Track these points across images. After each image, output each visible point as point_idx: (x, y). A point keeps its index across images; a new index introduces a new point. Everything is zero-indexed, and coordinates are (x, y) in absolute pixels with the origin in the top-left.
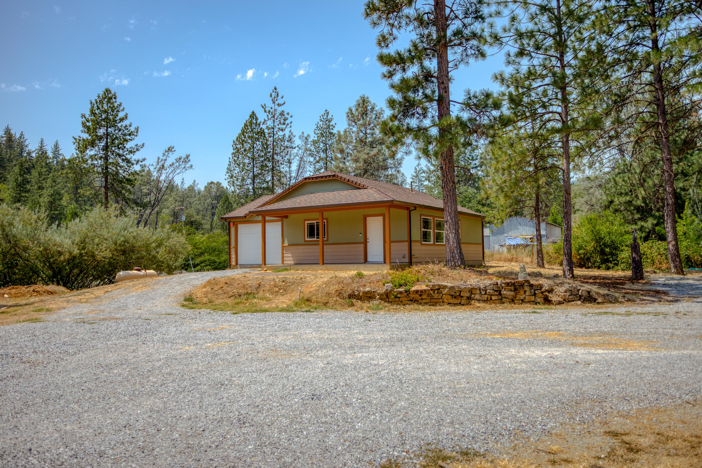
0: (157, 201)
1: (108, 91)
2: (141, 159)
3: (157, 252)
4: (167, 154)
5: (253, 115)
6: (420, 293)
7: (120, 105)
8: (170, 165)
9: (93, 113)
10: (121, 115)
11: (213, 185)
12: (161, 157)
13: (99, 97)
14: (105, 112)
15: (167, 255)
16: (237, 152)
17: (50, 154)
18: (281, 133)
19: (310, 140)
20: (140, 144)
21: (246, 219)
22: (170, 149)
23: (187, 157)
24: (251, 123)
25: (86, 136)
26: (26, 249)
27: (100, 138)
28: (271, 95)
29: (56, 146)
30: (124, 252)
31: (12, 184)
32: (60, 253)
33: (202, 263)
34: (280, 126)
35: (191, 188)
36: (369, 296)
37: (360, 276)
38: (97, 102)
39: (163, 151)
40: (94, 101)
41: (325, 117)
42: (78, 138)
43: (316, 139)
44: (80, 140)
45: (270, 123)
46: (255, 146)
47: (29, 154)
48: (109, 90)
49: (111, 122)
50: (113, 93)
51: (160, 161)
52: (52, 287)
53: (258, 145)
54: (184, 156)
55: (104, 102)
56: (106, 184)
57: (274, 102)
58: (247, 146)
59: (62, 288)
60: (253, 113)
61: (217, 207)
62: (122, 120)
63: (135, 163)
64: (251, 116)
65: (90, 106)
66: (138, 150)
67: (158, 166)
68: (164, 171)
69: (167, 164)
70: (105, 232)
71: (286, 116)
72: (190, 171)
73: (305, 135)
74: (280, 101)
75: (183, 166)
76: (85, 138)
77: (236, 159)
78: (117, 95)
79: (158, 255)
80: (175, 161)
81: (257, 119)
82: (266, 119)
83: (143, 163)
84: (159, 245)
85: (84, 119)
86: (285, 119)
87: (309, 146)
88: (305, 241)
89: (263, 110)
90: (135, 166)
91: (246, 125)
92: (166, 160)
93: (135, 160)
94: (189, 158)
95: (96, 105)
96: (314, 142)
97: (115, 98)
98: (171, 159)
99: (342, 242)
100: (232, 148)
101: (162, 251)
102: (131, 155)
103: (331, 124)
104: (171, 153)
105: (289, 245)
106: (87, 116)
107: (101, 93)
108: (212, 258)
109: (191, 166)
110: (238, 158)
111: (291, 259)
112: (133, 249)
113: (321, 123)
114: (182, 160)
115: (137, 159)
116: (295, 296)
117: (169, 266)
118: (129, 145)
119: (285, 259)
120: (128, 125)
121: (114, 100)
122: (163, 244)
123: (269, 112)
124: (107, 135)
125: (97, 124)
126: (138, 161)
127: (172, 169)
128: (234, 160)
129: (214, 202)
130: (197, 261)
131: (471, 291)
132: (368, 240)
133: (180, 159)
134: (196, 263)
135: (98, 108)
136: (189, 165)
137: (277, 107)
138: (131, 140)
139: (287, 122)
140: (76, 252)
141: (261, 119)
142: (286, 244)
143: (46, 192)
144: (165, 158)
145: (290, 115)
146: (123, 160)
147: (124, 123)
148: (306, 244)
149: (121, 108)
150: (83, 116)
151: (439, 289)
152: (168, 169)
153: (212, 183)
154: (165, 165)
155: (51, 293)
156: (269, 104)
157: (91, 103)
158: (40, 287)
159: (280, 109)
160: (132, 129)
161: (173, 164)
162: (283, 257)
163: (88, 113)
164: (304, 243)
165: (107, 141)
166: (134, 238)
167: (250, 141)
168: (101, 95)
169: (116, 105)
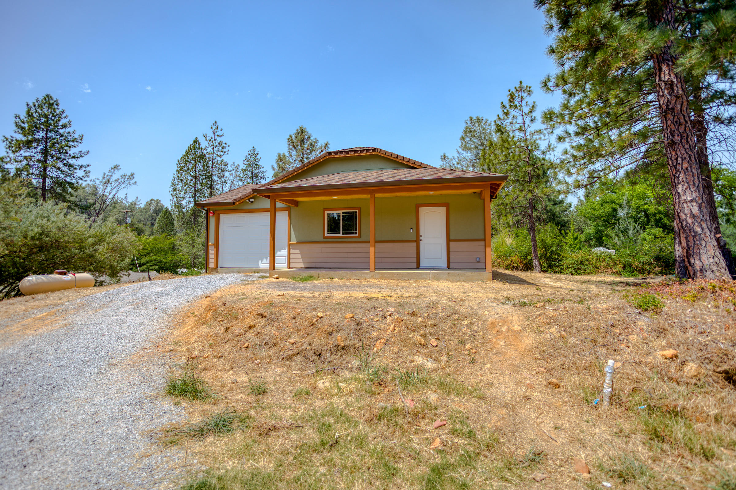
0: (102, 210)
2: (84, 165)
3: (96, 251)
4: (112, 171)
5: (196, 141)
7: (63, 112)
8: (116, 180)
9: (29, 114)
10: (63, 121)
11: (153, 202)
12: (107, 173)
13: (38, 101)
14: (46, 116)
15: (110, 254)
16: (181, 170)
18: (219, 159)
19: (240, 168)
20: (84, 150)
21: (233, 207)
22: (116, 167)
24: (194, 147)
25: (20, 137)
27: (38, 141)
28: (212, 128)
33: (147, 262)
34: (218, 153)
35: (134, 204)
38: (35, 106)
39: (109, 168)
40: (31, 104)
41: (252, 152)
42: (10, 138)
43: (244, 168)
44: (12, 140)
45: (210, 150)
46: (197, 166)
48: (51, 97)
49: (52, 128)
50: (55, 99)
51: (106, 176)
53: (200, 166)
54: (129, 174)
55: (44, 107)
56: (43, 185)
57: (214, 134)
58: (190, 166)
60: (196, 139)
61: (156, 219)
62: (64, 126)
63: (78, 168)
64: (194, 142)
65: (26, 109)
66: (81, 156)
67: (104, 180)
68: (109, 185)
69: (112, 179)
71: (224, 144)
72: (134, 186)
73: (236, 165)
74: (219, 133)
75: (128, 182)
76: (19, 139)
77: (179, 175)
78: (59, 102)
79: (97, 254)
80: (120, 178)
81: (199, 144)
82: (207, 146)
83: (87, 169)
84: (99, 242)
85: (18, 120)
86: (223, 148)
87: (239, 173)
88: (325, 237)
89: (204, 138)
90: (77, 171)
91: (189, 148)
92: (111, 176)
93: (78, 165)
94: (134, 176)
95: (33, 108)
96: (244, 171)
97: (57, 105)
98: (117, 175)
99: (383, 240)
100: (176, 166)
101: (102, 249)
102: (74, 160)
103: (257, 158)
104: (116, 170)
105: (298, 243)
106: (22, 118)
107: (41, 98)
108: (159, 258)
109: (136, 182)
110: (182, 175)
111: (301, 260)
113: (249, 156)
114: (127, 177)
115: (81, 165)
117: (111, 267)
119: (292, 261)
120: (71, 132)
121: (56, 107)
122: (105, 241)
123: (210, 140)
124: (47, 139)
125: (35, 128)
126: (81, 167)
127: (117, 183)
128: (178, 176)
129: (153, 215)
130: (143, 260)
132: (421, 238)
133: (125, 176)
134: (142, 262)
135: (36, 112)
136: (133, 181)
137: (217, 137)
138: (75, 147)
139: (225, 150)
141: (203, 146)
142: (294, 241)
144: (110, 174)
145: (227, 145)
146: (64, 165)
147: (66, 130)
148: (326, 241)
149: (64, 115)
150: (18, 117)
152: (113, 184)
153: (152, 200)
154: (111, 180)
156: (210, 134)
157: (28, 105)
159: (219, 139)
160: (76, 136)
161: (118, 180)
162: (289, 259)
163: (23, 115)
164: (322, 240)
165: (46, 145)
166: (59, 229)
167: (193, 162)
168: (40, 100)
169: (58, 111)
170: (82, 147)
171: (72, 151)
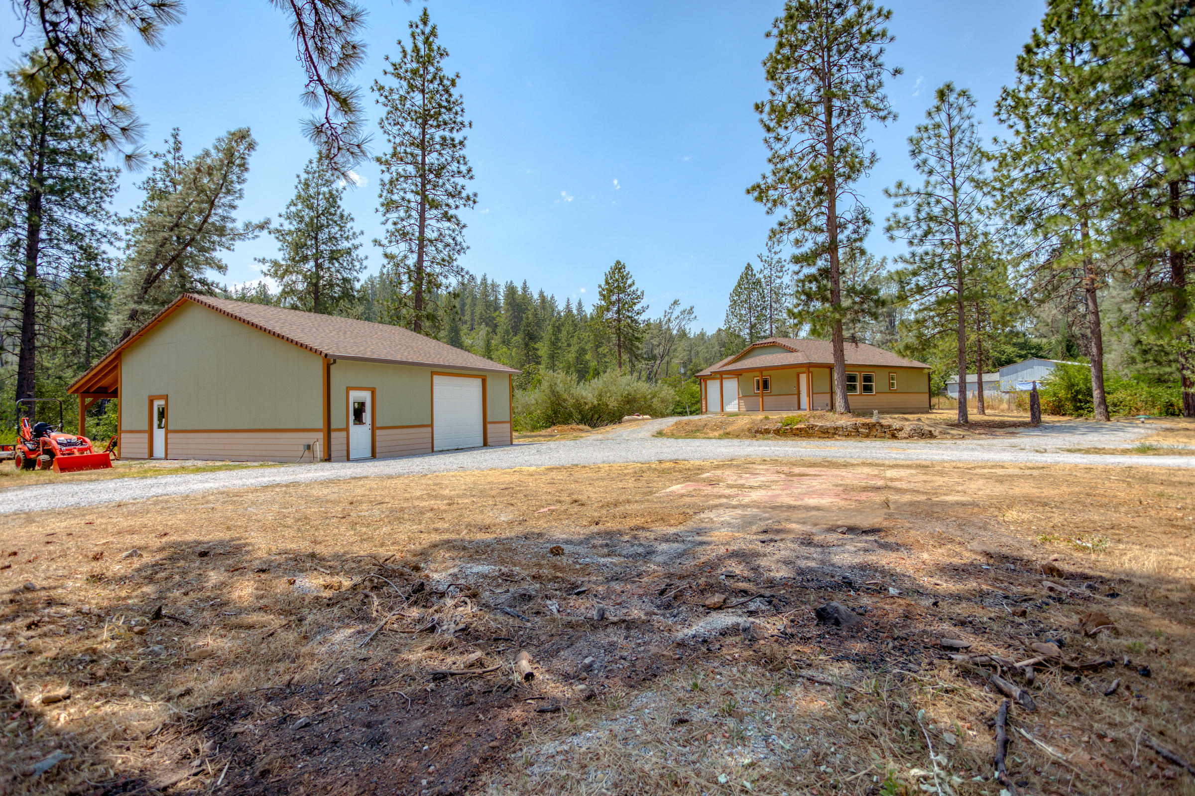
0: (666, 353)
1: (618, 262)
2: (647, 318)
3: (652, 402)
4: (672, 308)
5: (749, 267)
6: (801, 430)
7: (628, 274)
8: (676, 318)
9: (607, 283)
10: (629, 282)
12: (667, 311)
13: (611, 268)
14: (617, 280)
16: (734, 304)
17: (575, 312)
18: (778, 281)
20: (645, 305)
21: (712, 376)
22: (676, 303)
23: (692, 308)
24: (747, 274)
25: (602, 303)
26: (565, 400)
27: (613, 304)
29: (580, 304)
30: (628, 402)
31: (548, 343)
32: (586, 403)
34: (777, 274)
35: (702, 335)
36: (767, 431)
37: (767, 418)
38: (610, 273)
39: (669, 305)
40: (608, 273)
42: (596, 303)
44: (598, 305)
45: (767, 272)
46: (751, 296)
47: (559, 313)
49: (622, 290)
50: (622, 264)
51: (667, 314)
52: (581, 426)
53: (755, 295)
54: (688, 308)
55: (616, 273)
56: (619, 343)
58: (744, 297)
59: (587, 427)
60: (748, 264)
62: (630, 286)
63: (642, 323)
64: (746, 268)
65: (605, 278)
66: (644, 311)
67: (666, 319)
70: (613, 388)
72: (694, 322)
75: (688, 318)
76: (602, 305)
77: (733, 310)
78: (625, 265)
79: (653, 405)
80: (680, 314)
81: (752, 270)
82: (763, 269)
84: (654, 397)
85: (600, 289)
86: (782, 267)
88: (755, 393)
89: (759, 260)
90: (642, 325)
91: (741, 278)
93: (642, 320)
95: (609, 276)
97: (624, 268)
98: (677, 312)
99: (782, 394)
100: (729, 301)
102: (639, 316)
104: (677, 307)
105: (743, 396)
106: (603, 286)
107: (613, 265)
109: (697, 316)
110: (735, 309)
111: (747, 407)
112: (634, 400)
114: (687, 312)
116: (721, 432)
117: (661, 413)
118: (637, 308)
120: (635, 290)
121: (623, 270)
122: (657, 396)
123: (766, 261)
124: (619, 300)
125: (611, 291)
127: (679, 320)
128: (732, 312)
130: (693, 409)
131: (836, 429)
132: (800, 392)
133: (685, 311)
135: (611, 278)
136: (693, 316)
138: (638, 303)
140: (596, 403)
141: (757, 270)
142: (741, 395)
143: (574, 349)
144: (671, 312)
146: (632, 321)
147: (632, 289)
149: (629, 276)
150: (600, 286)
151: (813, 427)
154: (673, 317)
155: (581, 430)
156: (766, 254)
157: (606, 274)
158: (574, 426)
159: (776, 258)
160: (639, 293)
161: (679, 316)
162: (739, 406)
163: (603, 283)
164: (753, 394)
165: (619, 306)
166: (635, 391)
167: (746, 292)
168: (613, 267)
169: (625, 274)
170: (644, 303)
171: (636, 308)
